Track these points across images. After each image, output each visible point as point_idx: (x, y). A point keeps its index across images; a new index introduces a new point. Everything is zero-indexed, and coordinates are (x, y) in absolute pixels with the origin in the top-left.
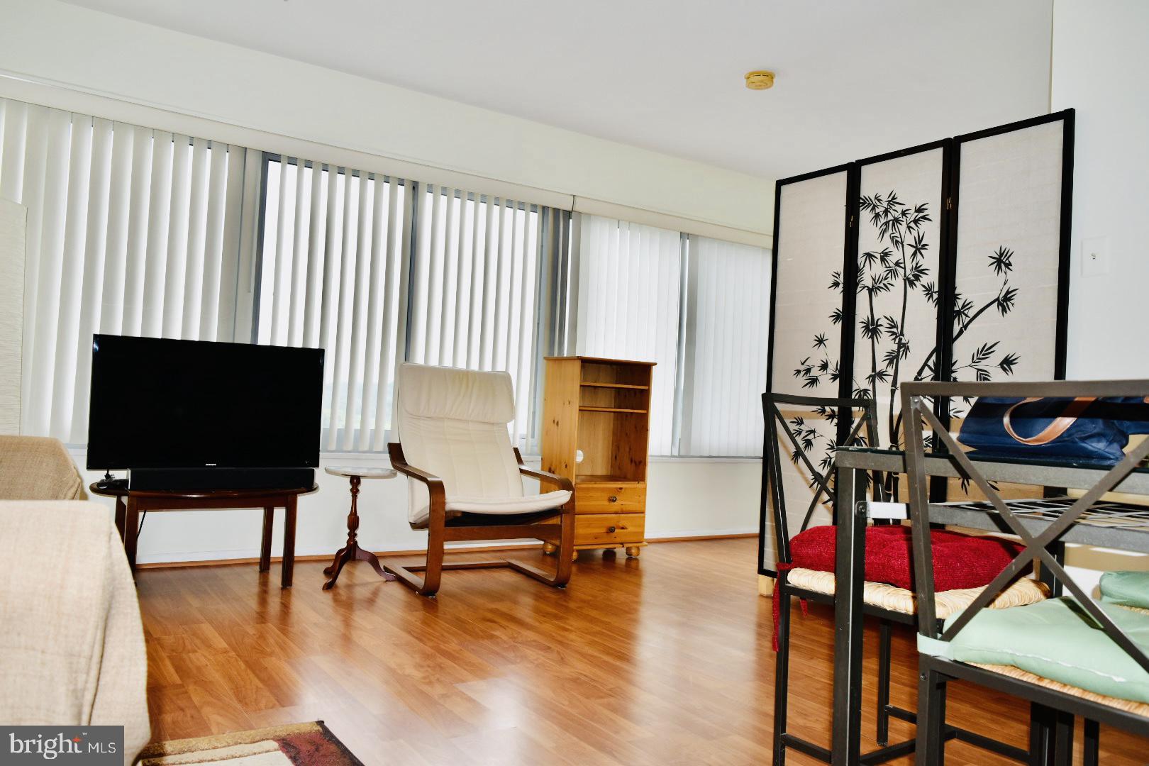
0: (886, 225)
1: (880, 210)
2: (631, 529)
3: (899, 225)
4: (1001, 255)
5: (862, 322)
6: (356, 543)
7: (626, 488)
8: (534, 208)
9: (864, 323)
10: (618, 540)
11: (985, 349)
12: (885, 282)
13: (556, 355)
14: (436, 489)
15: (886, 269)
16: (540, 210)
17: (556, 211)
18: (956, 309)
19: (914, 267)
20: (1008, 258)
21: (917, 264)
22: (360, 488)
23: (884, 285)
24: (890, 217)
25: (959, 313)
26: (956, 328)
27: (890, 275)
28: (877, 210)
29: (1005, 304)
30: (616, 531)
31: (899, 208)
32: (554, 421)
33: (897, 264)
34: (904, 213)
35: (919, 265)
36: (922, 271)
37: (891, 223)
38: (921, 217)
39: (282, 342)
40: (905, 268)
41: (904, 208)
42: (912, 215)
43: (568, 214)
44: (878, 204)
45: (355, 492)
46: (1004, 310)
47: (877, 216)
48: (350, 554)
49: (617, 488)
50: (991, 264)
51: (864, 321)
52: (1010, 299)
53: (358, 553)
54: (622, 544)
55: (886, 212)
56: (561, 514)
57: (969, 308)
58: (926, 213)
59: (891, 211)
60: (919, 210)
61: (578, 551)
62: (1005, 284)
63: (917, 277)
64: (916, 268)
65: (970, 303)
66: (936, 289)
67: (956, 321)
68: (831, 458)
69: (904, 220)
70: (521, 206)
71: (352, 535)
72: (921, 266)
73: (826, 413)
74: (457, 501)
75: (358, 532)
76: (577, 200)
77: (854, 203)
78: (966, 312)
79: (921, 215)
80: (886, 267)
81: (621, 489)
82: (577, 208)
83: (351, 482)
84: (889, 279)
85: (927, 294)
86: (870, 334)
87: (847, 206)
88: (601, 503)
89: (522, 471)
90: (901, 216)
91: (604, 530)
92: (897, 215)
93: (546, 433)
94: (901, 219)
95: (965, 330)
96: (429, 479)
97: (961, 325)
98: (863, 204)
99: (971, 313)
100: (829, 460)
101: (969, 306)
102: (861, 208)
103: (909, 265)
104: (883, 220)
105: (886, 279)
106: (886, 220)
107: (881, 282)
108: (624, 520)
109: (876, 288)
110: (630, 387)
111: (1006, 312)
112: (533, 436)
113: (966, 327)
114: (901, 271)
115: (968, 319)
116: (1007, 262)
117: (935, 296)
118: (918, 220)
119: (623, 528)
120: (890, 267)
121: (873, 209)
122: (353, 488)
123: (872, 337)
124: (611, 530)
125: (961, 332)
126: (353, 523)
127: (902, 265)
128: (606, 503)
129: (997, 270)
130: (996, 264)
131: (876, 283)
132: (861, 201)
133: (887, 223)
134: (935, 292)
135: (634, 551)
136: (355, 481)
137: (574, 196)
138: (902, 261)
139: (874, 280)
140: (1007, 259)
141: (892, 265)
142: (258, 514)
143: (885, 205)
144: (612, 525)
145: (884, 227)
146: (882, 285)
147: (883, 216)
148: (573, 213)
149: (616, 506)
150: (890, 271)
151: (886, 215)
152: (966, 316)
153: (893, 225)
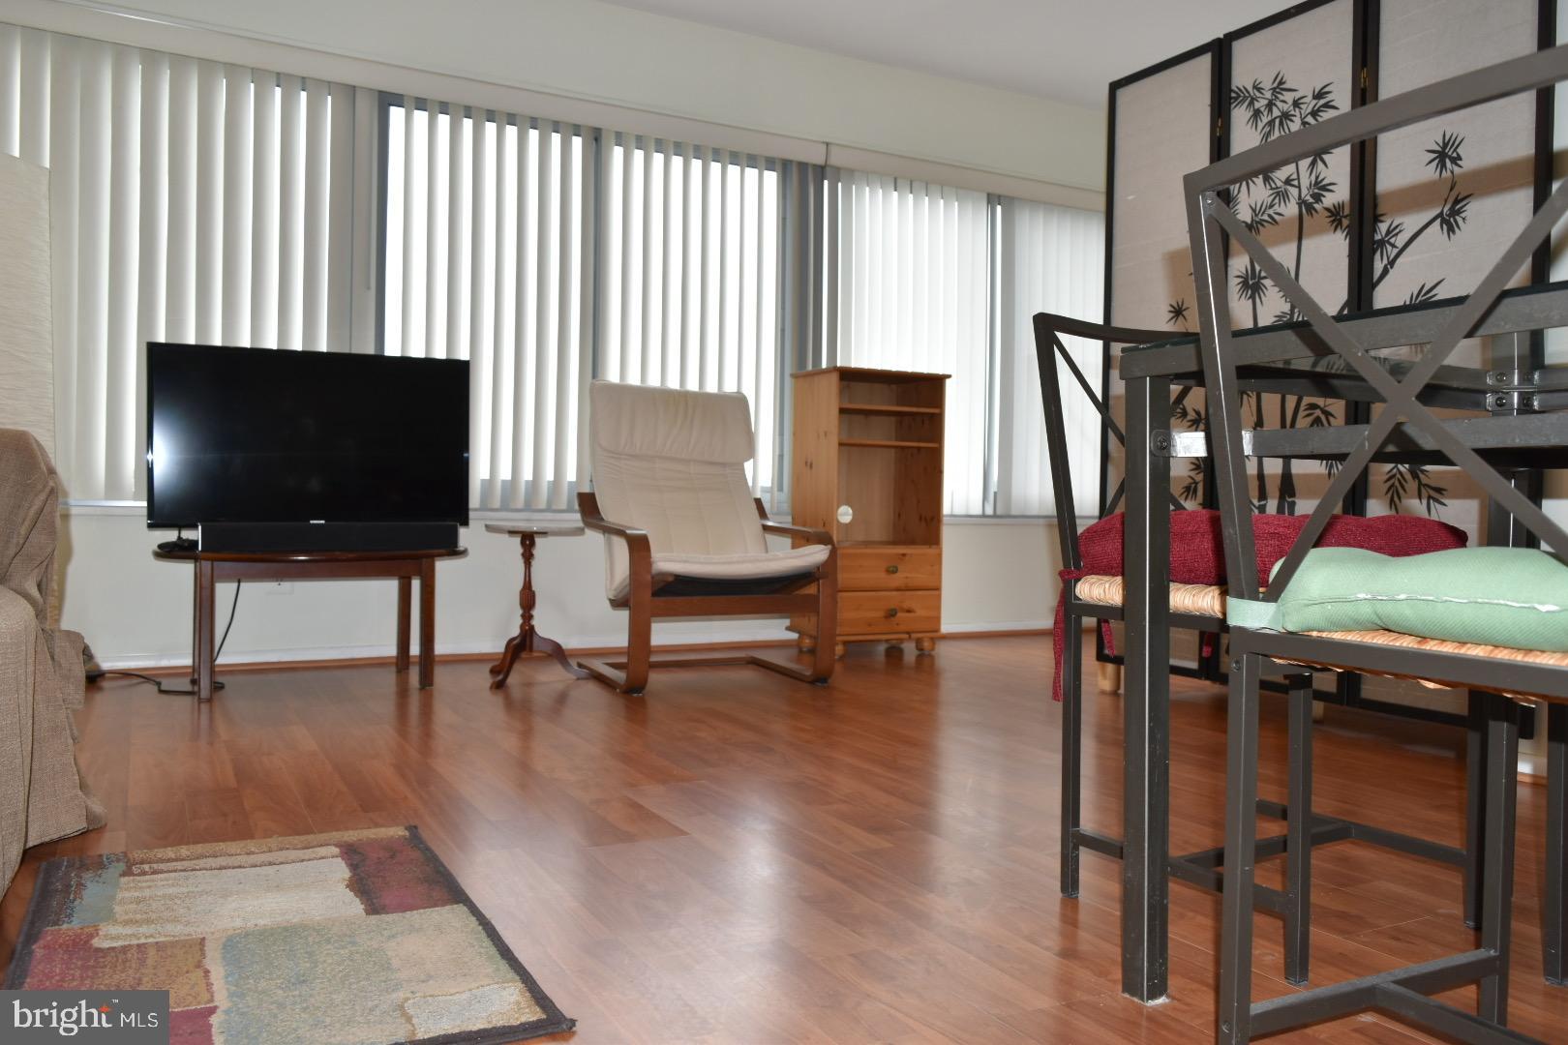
0: (1270, 125)
1: (1261, 104)
2: (920, 612)
3: (1289, 122)
4: (1445, 145)
5: (1238, 277)
6: (532, 628)
7: (911, 555)
8: (770, 164)
9: (1242, 277)
10: (902, 628)
11: (1422, 294)
12: (1271, 212)
13: (810, 367)
14: (639, 546)
15: (1271, 192)
16: (778, 166)
17: (803, 166)
18: (1378, 237)
19: (1313, 182)
20: (1457, 147)
21: (1317, 178)
22: (536, 552)
23: (1270, 216)
24: (1276, 113)
25: (1382, 243)
26: (1379, 266)
27: (1277, 201)
28: (1257, 105)
29: (1452, 220)
30: (899, 614)
31: (1289, 97)
32: (806, 463)
33: (1288, 182)
34: (1296, 104)
35: (1320, 179)
36: (1325, 188)
37: (1277, 121)
38: (1321, 107)
39: (417, 351)
40: (1299, 187)
41: (1297, 95)
42: (1309, 104)
43: (821, 172)
44: (1258, 94)
45: (528, 557)
46: (1451, 230)
47: (1257, 114)
48: (524, 645)
49: (897, 554)
50: (1430, 162)
51: (1240, 274)
52: (1459, 212)
53: (536, 641)
54: (908, 633)
55: (1270, 105)
56: (818, 580)
57: (1397, 234)
58: (1329, 97)
59: (1278, 103)
60: (1318, 96)
61: (845, 643)
62: (1451, 189)
63: (1317, 198)
64: (1317, 183)
65: (1397, 227)
66: (1347, 211)
67: (1378, 256)
68: (1196, 483)
69: (1297, 113)
70: (752, 161)
71: (527, 617)
72: (1323, 179)
73: (1189, 418)
74: (667, 561)
75: (535, 612)
76: (834, 150)
77: (1222, 98)
78: (1392, 240)
79: (1322, 102)
80: (1272, 189)
81: (904, 555)
82: (834, 161)
83: (523, 543)
84: (1276, 207)
85: (1333, 221)
86: (1250, 292)
87: (1212, 106)
88: (876, 575)
89: (766, 528)
90: (1292, 108)
91: (881, 614)
92: (1285, 107)
93: (797, 480)
94: (1293, 113)
95: (1392, 268)
96: (628, 532)
97: (1385, 261)
98: (1236, 99)
99: (1400, 241)
100: (1193, 485)
101: (1397, 230)
102: (1233, 106)
103: (1305, 182)
104: (1265, 119)
105: (1271, 206)
106: (1269, 118)
107: (1264, 213)
108: (910, 600)
109: (1257, 222)
110: (914, 410)
111: (1454, 232)
112: (780, 489)
113: (1392, 263)
114: (1294, 192)
115: (1395, 251)
116: (1455, 155)
117: (1345, 222)
118: (1319, 110)
119: (909, 611)
120: (1277, 188)
121: (1251, 103)
122: (525, 551)
123: (1253, 297)
124: (891, 614)
125: (1385, 272)
126: (528, 599)
127: (1296, 183)
128: (883, 575)
129: (1439, 170)
130: (1437, 161)
131: (1256, 215)
132: (1233, 95)
133: (1271, 123)
134: (1346, 217)
135: (926, 644)
136: (528, 540)
137: (827, 144)
138: (1295, 176)
139: (1254, 210)
140: (1455, 150)
141: (1279, 184)
142: (390, 587)
143: (1268, 95)
144: (893, 607)
145: (1267, 129)
146: (1266, 217)
147: (1265, 113)
148: (828, 168)
149: (898, 579)
150: (1278, 194)
151: (1270, 111)
152: (1393, 246)
153: (1281, 123)
